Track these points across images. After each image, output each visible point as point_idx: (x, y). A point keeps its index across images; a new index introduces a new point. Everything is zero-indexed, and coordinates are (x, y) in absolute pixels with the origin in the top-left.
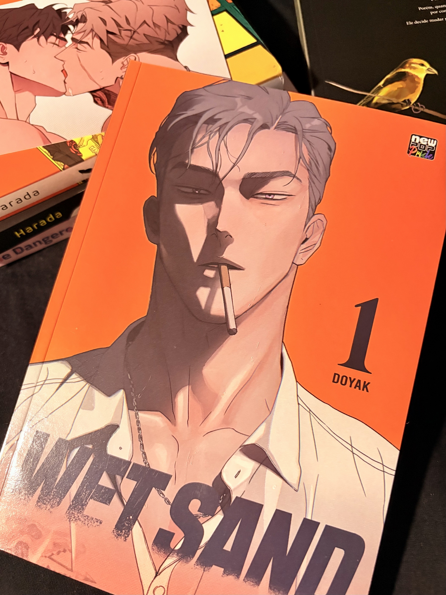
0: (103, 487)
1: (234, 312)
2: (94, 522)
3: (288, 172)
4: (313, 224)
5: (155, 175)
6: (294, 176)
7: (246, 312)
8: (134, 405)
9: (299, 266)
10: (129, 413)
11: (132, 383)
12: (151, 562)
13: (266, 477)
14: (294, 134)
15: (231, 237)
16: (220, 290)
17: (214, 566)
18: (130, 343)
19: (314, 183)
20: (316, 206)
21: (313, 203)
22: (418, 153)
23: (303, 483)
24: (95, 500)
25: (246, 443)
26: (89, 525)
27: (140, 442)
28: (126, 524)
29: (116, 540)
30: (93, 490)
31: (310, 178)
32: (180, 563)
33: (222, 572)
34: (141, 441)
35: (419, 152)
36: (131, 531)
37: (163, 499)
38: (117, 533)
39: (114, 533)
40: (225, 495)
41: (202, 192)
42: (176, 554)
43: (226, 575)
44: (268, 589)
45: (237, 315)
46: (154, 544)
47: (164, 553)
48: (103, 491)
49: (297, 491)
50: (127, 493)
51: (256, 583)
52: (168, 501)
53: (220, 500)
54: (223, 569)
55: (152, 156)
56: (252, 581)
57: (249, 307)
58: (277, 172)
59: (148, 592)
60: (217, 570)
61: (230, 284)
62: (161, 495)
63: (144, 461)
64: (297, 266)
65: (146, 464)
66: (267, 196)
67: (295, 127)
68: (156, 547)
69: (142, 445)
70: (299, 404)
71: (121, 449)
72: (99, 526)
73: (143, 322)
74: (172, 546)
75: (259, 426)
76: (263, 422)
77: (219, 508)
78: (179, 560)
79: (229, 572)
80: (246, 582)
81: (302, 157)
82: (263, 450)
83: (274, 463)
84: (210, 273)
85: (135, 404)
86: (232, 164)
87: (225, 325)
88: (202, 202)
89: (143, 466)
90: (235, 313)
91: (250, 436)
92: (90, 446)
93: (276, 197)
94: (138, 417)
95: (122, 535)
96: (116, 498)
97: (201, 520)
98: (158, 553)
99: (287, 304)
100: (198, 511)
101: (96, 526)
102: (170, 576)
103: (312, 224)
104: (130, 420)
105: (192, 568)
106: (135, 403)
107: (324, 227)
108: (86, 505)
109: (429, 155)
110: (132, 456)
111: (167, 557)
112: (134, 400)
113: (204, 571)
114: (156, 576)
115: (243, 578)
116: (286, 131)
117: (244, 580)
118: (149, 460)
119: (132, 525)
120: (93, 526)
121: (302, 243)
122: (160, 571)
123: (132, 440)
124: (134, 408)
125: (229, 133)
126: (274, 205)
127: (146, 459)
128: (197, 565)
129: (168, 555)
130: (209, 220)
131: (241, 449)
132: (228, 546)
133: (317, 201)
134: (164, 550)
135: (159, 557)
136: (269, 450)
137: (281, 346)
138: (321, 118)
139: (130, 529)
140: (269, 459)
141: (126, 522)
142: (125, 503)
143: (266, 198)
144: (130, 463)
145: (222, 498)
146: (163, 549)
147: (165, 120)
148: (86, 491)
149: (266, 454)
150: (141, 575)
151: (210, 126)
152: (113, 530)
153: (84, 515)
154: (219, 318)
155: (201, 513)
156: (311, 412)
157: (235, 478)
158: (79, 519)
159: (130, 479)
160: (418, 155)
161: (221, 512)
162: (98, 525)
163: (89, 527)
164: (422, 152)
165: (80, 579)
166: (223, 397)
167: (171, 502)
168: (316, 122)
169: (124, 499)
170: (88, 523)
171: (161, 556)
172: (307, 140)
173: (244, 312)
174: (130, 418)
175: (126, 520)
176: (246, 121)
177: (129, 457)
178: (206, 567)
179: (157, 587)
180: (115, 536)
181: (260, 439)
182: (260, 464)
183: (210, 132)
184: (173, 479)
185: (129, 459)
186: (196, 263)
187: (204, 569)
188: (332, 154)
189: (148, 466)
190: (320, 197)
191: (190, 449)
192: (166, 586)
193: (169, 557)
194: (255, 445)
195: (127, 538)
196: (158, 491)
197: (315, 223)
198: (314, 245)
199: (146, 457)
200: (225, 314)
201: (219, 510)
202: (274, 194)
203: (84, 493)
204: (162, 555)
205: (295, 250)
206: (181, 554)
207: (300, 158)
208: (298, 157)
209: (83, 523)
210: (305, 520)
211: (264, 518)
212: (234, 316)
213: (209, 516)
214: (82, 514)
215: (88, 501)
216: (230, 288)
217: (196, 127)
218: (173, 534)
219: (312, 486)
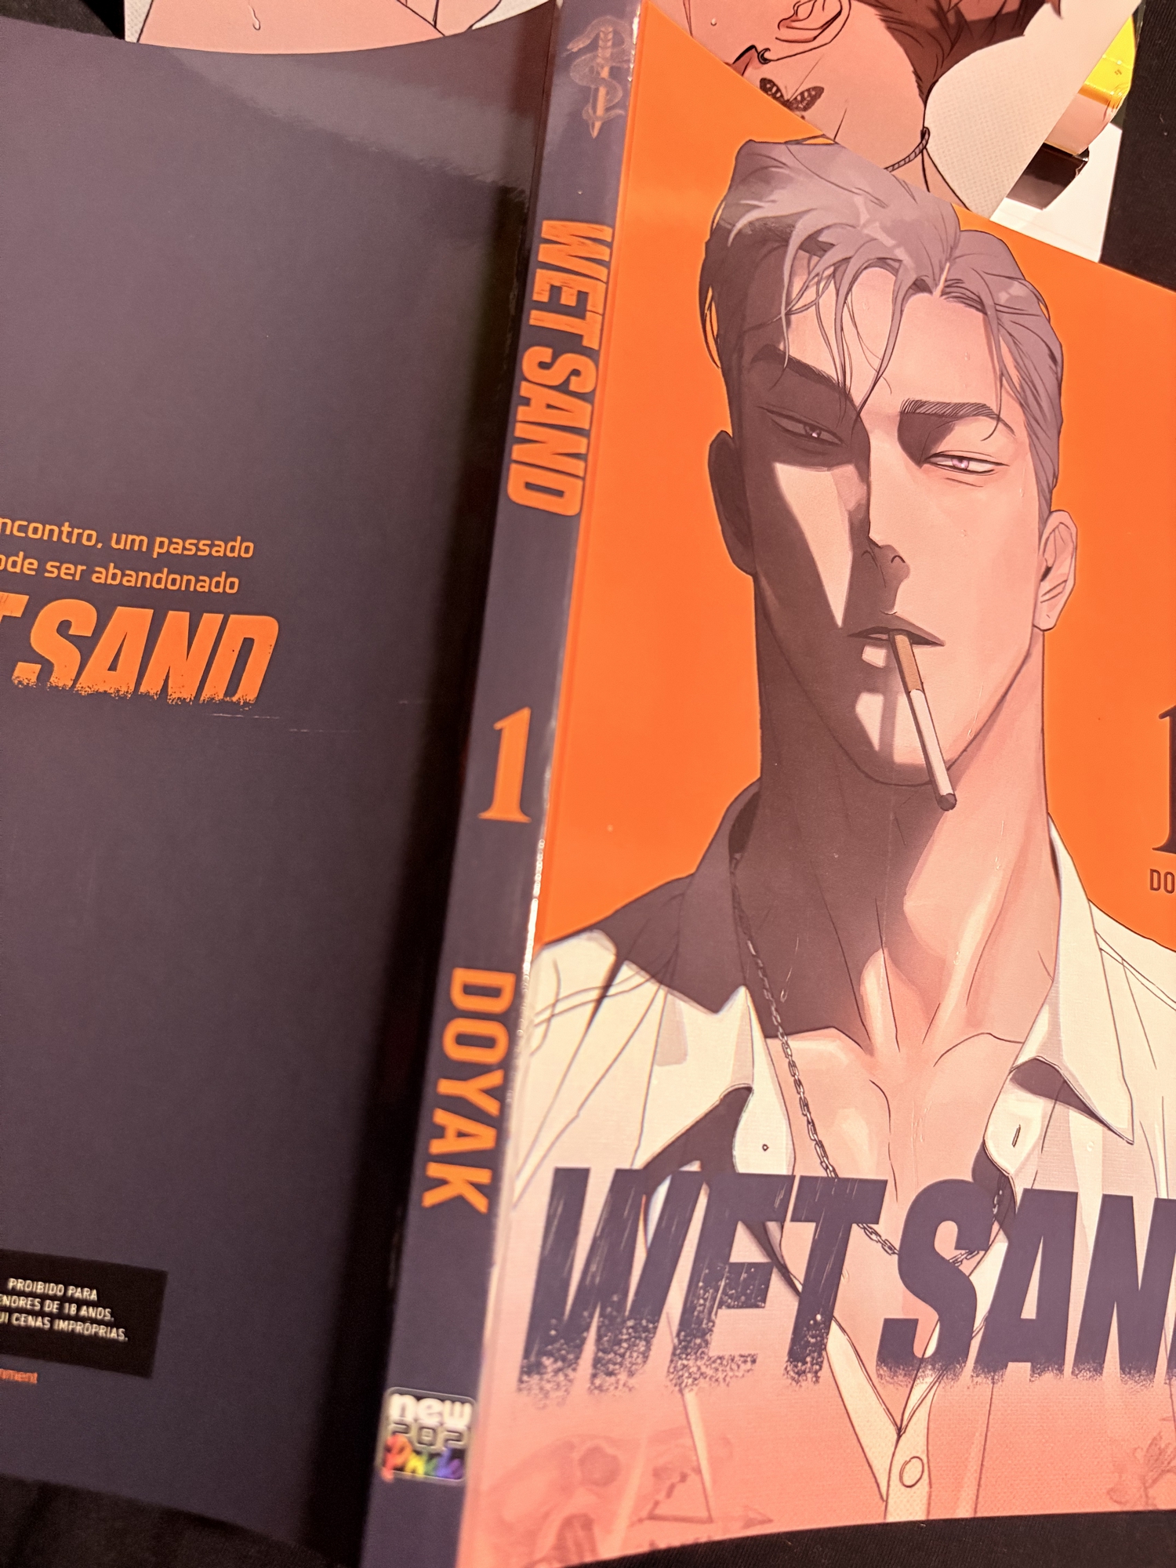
0: (742, 1264)
1: (942, 754)
2: (739, 1366)
3: (984, 406)
4: (1052, 535)
5: (720, 372)
6: (998, 419)
7: (965, 750)
8: (776, 1023)
9: (1046, 633)
10: (768, 1049)
11: (761, 965)
12: (881, 1410)
13: (1071, 1129)
14: (980, 315)
15: (904, 561)
16: (902, 700)
17: (1011, 1365)
18: (737, 856)
19: (1037, 437)
20: (1051, 492)
21: (1045, 484)
23: (1139, 1124)
24: (729, 1307)
25: (1022, 1060)
26: (728, 1379)
27: (806, 1118)
28: (809, 1339)
29: (797, 1388)
30: (719, 1283)
31: (1029, 425)
32: (942, 1384)
33: (1029, 1372)
34: (806, 1115)
36: (824, 1353)
37: (880, 1245)
38: (796, 1370)
39: (788, 1372)
40: (1001, 1192)
41: (825, 436)
42: (930, 1367)
43: (1037, 1375)
45: (949, 760)
46: (879, 1363)
47: (905, 1375)
48: (744, 1275)
49: (1132, 1144)
50: (798, 1264)
51: (1095, 1370)
52: (890, 1248)
53: (995, 1207)
54: (1029, 1365)
55: (707, 311)
56: (1089, 1370)
57: (969, 737)
58: (964, 404)
59: (888, 1486)
60: (1018, 1370)
61: (922, 683)
62: (874, 1237)
63: (821, 1163)
64: (1042, 633)
65: (828, 1171)
66: (956, 462)
67: (979, 297)
68: (885, 1368)
69: (811, 1122)
70: (1101, 949)
71: (765, 1150)
72: (750, 1372)
73: (756, 797)
74: (918, 1353)
75: (1037, 1015)
76: (1043, 1005)
77: (996, 1227)
78: (938, 1378)
79: (1042, 1367)
80: (1077, 1375)
81: (1005, 372)
82: (1054, 1068)
83: (1079, 1092)
84: (875, 656)
85: (777, 1021)
86: (873, 374)
87: (930, 786)
88: (830, 466)
89: (822, 1178)
90: (944, 755)
91: (1024, 1043)
92: (695, 1167)
93: (973, 466)
94: (790, 1053)
95: (807, 1370)
96: (776, 1283)
97: (964, 1269)
98: (891, 1381)
99: (1040, 724)
100: (957, 1248)
101: (746, 1374)
102: (926, 1426)
103: (1051, 533)
104: (773, 1064)
105: (968, 1388)
106: (777, 1019)
107: (1073, 542)
108: (711, 1330)
110: (793, 1160)
111: (912, 1382)
112: (773, 1009)
113: (993, 1383)
114: (899, 1436)
115: (1071, 1370)
116: (965, 303)
117: (1073, 1373)
118: (835, 1159)
119: (825, 1335)
120: (737, 1377)
121: (1040, 578)
122: (905, 1423)
123: (787, 1117)
124: (778, 1030)
125: (854, 289)
126: (972, 485)
127: (825, 1159)
128: (977, 1376)
129: (913, 1376)
130: (850, 513)
131: (1013, 1075)
132: (1029, 1311)
133: (1050, 481)
134: (903, 1370)
135: (893, 1391)
136: (1064, 1066)
137: (1046, 823)
138: (1025, 280)
139: (821, 1347)
140: (1069, 1085)
141: (810, 1333)
142: (800, 1288)
143: (954, 467)
144: (792, 1178)
145: (997, 1201)
146: (902, 1367)
147: (721, 211)
148: (706, 1291)
149: (1061, 1075)
150: (867, 1450)
151: (815, 259)
152: (785, 1366)
153: (713, 1359)
154: (913, 769)
155: (963, 1252)
156: (1125, 964)
157: (1014, 1146)
158: (702, 1374)
159: (801, 1221)
161: (1002, 1235)
162: (748, 1371)
163: (730, 1385)
165: (736, 1531)
166: (957, 963)
167: (897, 1245)
168: (1017, 289)
169: (795, 1277)
170: (725, 1374)
171: (901, 1386)
172: (1008, 332)
173: (961, 750)
174: (772, 1060)
175: (809, 1328)
176: (883, 262)
177: (789, 1166)
178: (995, 1374)
179: (906, 1463)
180: (793, 1379)
181: (1044, 1046)
182: (1054, 1101)
183: (817, 275)
184: (890, 1187)
185: (788, 1172)
186: (841, 629)
187: (993, 1379)
188: (1059, 370)
189: (832, 1173)
190: (1054, 470)
191: (913, 1103)
192: (923, 1452)
193: (918, 1381)
194: (1038, 1060)
195: (819, 1374)
196: (864, 1228)
197: (1057, 531)
198: (1063, 585)
199: (825, 1152)
200: (924, 760)
201: (997, 1231)
202: (970, 459)
203: (702, 1301)
204: (902, 1381)
205: (1032, 596)
206: (940, 1364)
207: (1002, 375)
208: (998, 373)
209: (714, 1379)
210: (1158, 1201)
211: (1086, 1223)
212: (944, 762)
213: (978, 1253)
214: (706, 1357)
215: (713, 1317)
216: (923, 691)
217: (785, 252)
218: (916, 1321)
219: (1156, 1126)
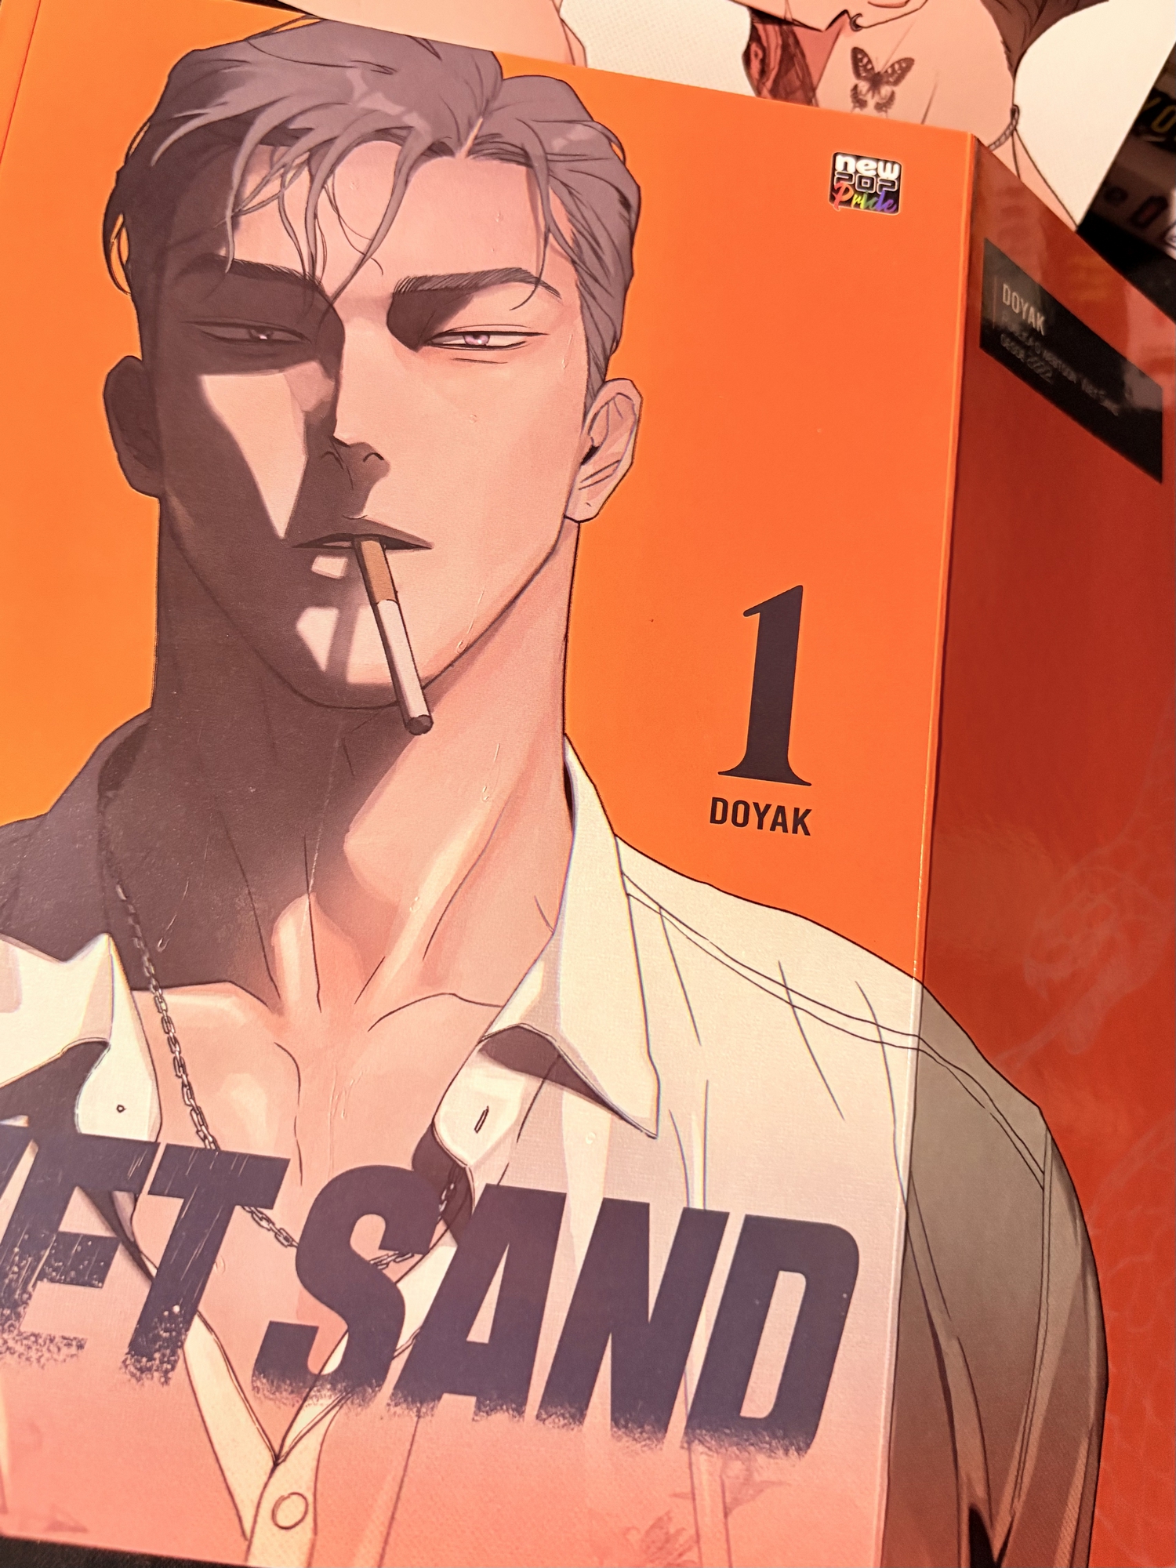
0: (77, 1235)
1: (417, 671)
2: (59, 1349)
3: (519, 270)
4: (605, 408)
5: (129, 297)
6: (538, 281)
7: (450, 665)
8: (148, 975)
9: (582, 524)
10: (134, 1002)
11: (133, 911)
12: (253, 1429)
13: (564, 1115)
14: (523, 169)
15: (381, 458)
16: (366, 613)
17: (446, 1396)
18: (110, 794)
19: (594, 298)
20: (607, 360)
21: (599, 351)
22: (857, 199)
23: (667, 1113)
24: (52, 1280)
25: (495, 1029)
26: (43, 1360)
27: (180, 1080)
28: (162, 1332)
29: (137, 1387)
30: (42, 1253)
31: (582, 286)
32: (342, 1411)
33: (473, 1409)
34: (181, 1077)
35: (860, 198)
36: (180, 1351)
37: (272, 1234)
38: (139, 1366)
39: (126, 1367)
40: (452, 1186)
41: (278, 335)
42: (329, 1386)
43: (485, 1414)
44: (609, 1427)
45: (427, 678)
46: (257, 1373)
47: (292, 1392)
48: (77, 1248)
49: (653, 1138)
50: (154, 1245)
51: (573, 1417)
52: (286, 1239)
53: (442, 1203)
54: (473, 1400)
55: (114, 240)
56: (563, 1416)
57: (458, 650)
58: (489, 272)
59: (255, 1522)
60: (456, 1406)
61: (396, 592)
62: (264, 1223)
63: (198, 1132)
64: (577, 524)
65: (207, 1141)
66: (470, 340)
67: (523, 149)
68: (264, 1381)
69: (187, 1086)
70: (628, 895)
71: (120, 1111)
72: (75, 1358)
73: (144, 727)
74: (313, 1366)
75: (526, 974)
76: (535, 961)
77: (441, 1227)
78: (339, 1402)
79: (492, 1405)
80: (544, 1420)
81: (553, 228)
82: (544, 1038)
83: (580, 1070)
84: (330, 566)
85: (149, 972)
86: (359, 255)
87: (395, 708)
88: (281, 367)
89: (198, 1149)
90: (419, 672)
91: (503, 1007)
92: (21, 1122)
93: (494, 341)
94: (164, 1008)
95: (154, 1368)
96: (120, 1262)
97: (392, 1272)
98: (271, 1396)
99: (564, 631)
100: (382, 1247)
101: (68, 1359)
102: (317, 1457)
103: (602, 407)
104: (140, 1019)
105: (382, 1418)
106: (149, 969)
107: (635, 414)
108: (25, 1303)
109: (885, 200)
110: (158, 1126)
111: (301, 1402)
112: (145, 958)
113: (419, 1417)
114: (276, 1465)
115: (535, 1413)
116: (502, 159)
117: (538, 1417)
118: (216, 1127)
119: (183, 1330)
120: (55, 1360)
121: (581, 460)
122: (286, 1449)
123: (154, 1077)
124: (150, 983)
125: (338, 170)
126: (492, 362)
127: (203, 1128)
128: (396, 1405)
129: (304, 1395)
130: (307, 415)
131: (484, 1046)
132: (481, 1331)
133: (608, 347)
134: (291, 1385)
135: (275, 1408)
136: (562, 1038)
137: (560, 746)
138: (593, 120)
139: (176, 1344)
140: (566, 1062)
141: (163, 1326)
142: (154, 1272)
143: (467, 345)
144: (155, 1145)
145: (446, 1196)
146: (288, 1382)
147: (142, 134)
148: (21, 1259)
149: (554, 1048)
150: (228, 1474)
151: (282, 149)
152: (123, 1358)
153: (25, 1335)
154: (377, 690)
155: (391, 1253)
156: (664, 913)
157: (477, 1132)
158: (8, 1349)
159: (163, 1195)
160: (858, 205)
161: (448, 1236)
162: (72, 1356)
163: (46, 1367)
164: (865, 196)
165: (37, 1533)
166: (413, 911)
167: (297, 1237)
168: (580, 133)
169: (147, 1258)
170: (40, 1354)
171: (284, 1404)
172: (562, 183)
173: (445, 665)
174: (139, 1014)
175: (161, 1319)
176: (383, 134)
177: (152, 1131)
178: (422, 1404)
179: (283, 1499)
180: (133, 1375)
181: (533, 1011)
182: (541, 1080)
183: (283, 166)
184: (292, 1170)
185: (150, 1136)
186: (283, 540)
187: (419, 1411)
188: (633, 216)
189: (212, 1145)
190: (615, 332)
191: (335, 1073)
192: (308, 1489)
193: (309, 1402)
194: (523, 1028)
195: (170, 1375)
196: (252, 1213)
197: (611, 404)
198: (616, 464)
199: (203, 1119)
200: (390, 678)
201: (442, 1231)
202: (488, 334)
203: (16, 1269)
204: (287, 1399)
205: (567, 481)
206: (344, 1384)
207: (548, 230)
208: (543, 229)
209: (24, 1358)
210: (688, 1214)
211: (574, 1232)
212: (420, 680)
213: (412, 1256)
214: (16, 1332)
215: (30, 1288)
216: (397, 602)
217: (237, 152)
218: (314, 1330)
219: (694, 1117)
